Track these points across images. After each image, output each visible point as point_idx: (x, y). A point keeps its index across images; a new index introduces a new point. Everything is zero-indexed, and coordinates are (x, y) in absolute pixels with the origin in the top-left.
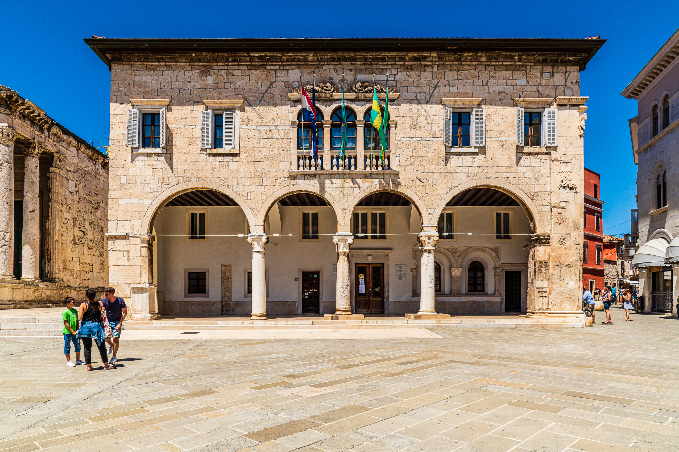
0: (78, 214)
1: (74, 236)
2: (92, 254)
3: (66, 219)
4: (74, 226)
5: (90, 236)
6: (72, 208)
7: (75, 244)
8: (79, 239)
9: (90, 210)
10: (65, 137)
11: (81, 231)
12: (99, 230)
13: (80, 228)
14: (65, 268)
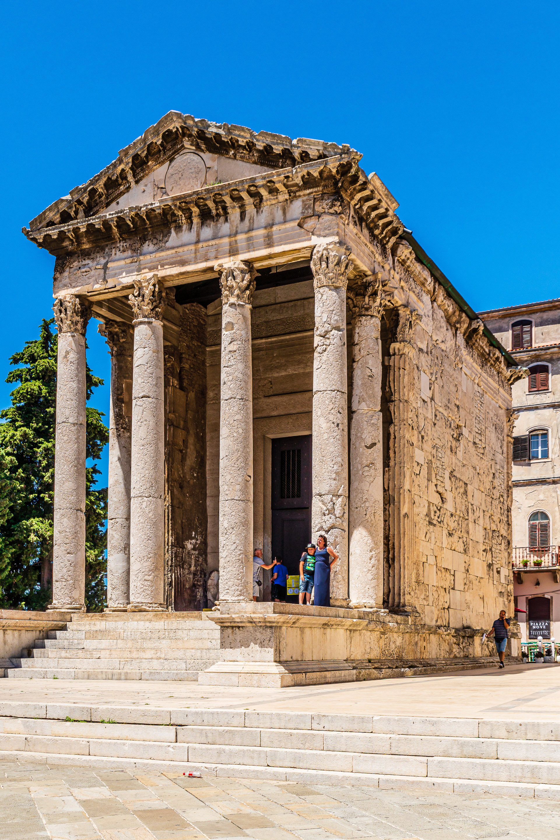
0: (434, 451)
1: (429, 503)
2: (453, 548)
3: (418, 464)
4: (428, 480)
5: (449, 506)
6: (426, 438)
7: (430, 523)
8: (435, 512)
9: (450, 444)
10: (417, 268)
11: (437, 492)
12: (462, 490)
13: (436, 485)
14: (418, 582)
